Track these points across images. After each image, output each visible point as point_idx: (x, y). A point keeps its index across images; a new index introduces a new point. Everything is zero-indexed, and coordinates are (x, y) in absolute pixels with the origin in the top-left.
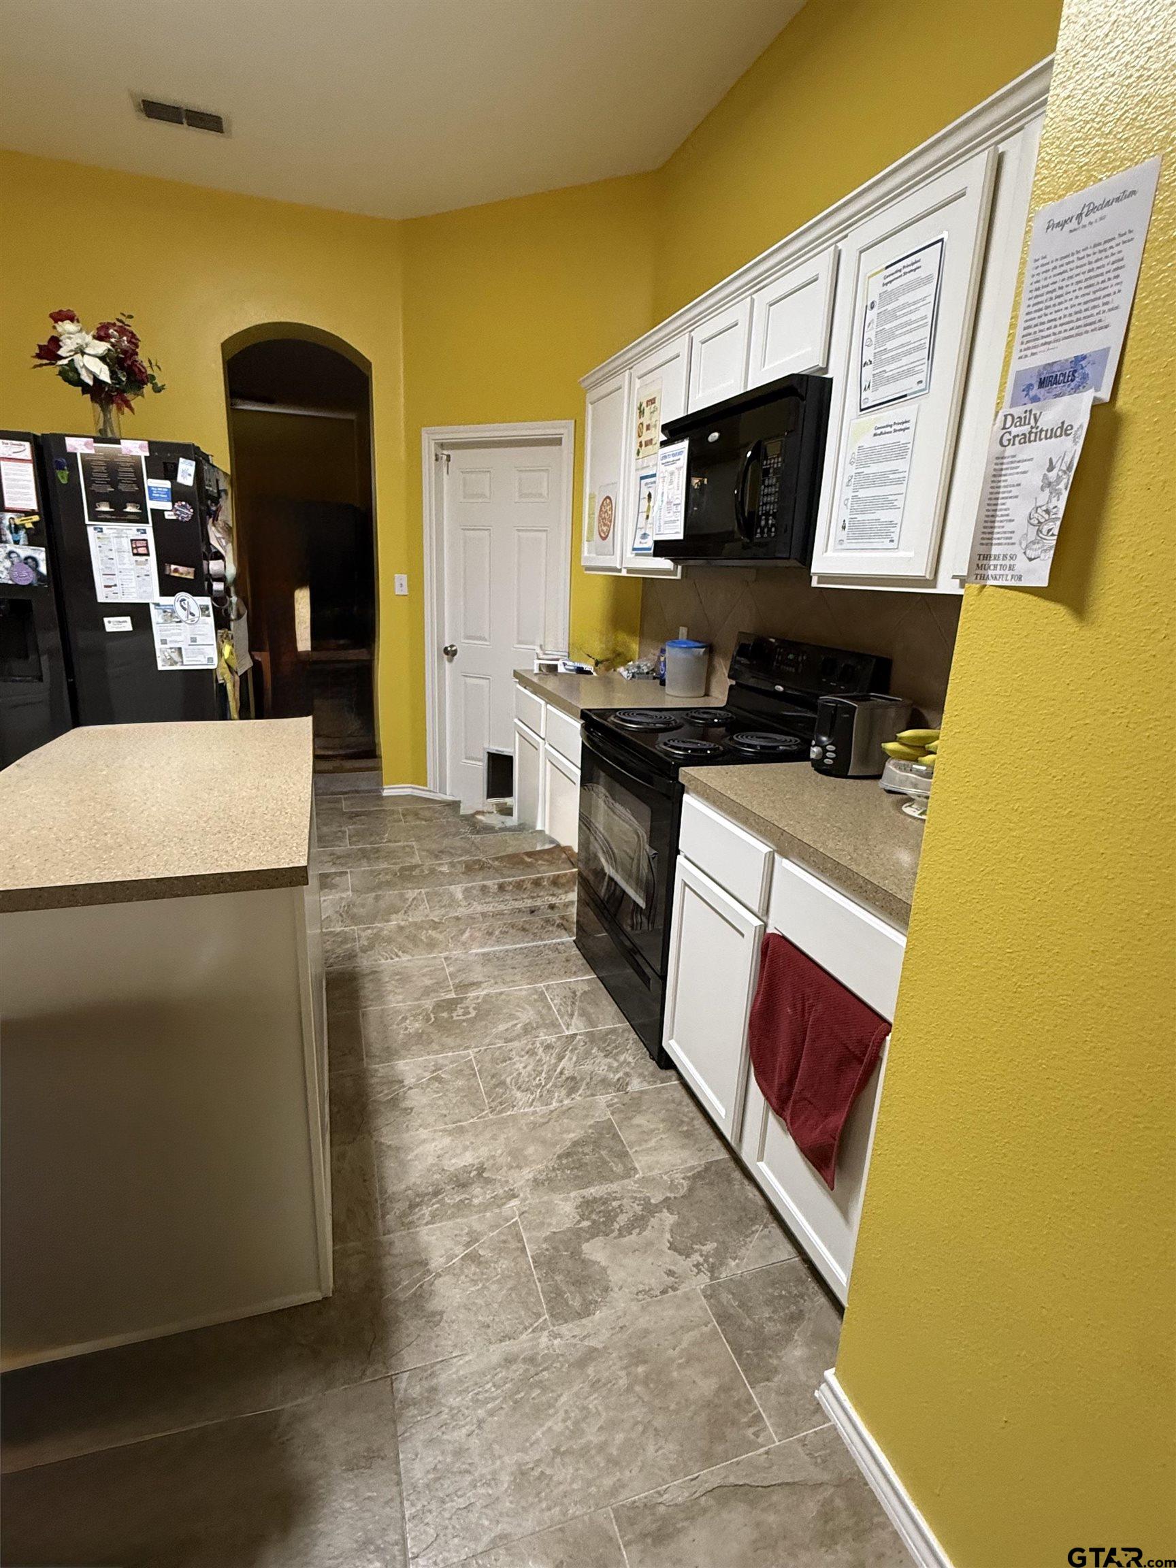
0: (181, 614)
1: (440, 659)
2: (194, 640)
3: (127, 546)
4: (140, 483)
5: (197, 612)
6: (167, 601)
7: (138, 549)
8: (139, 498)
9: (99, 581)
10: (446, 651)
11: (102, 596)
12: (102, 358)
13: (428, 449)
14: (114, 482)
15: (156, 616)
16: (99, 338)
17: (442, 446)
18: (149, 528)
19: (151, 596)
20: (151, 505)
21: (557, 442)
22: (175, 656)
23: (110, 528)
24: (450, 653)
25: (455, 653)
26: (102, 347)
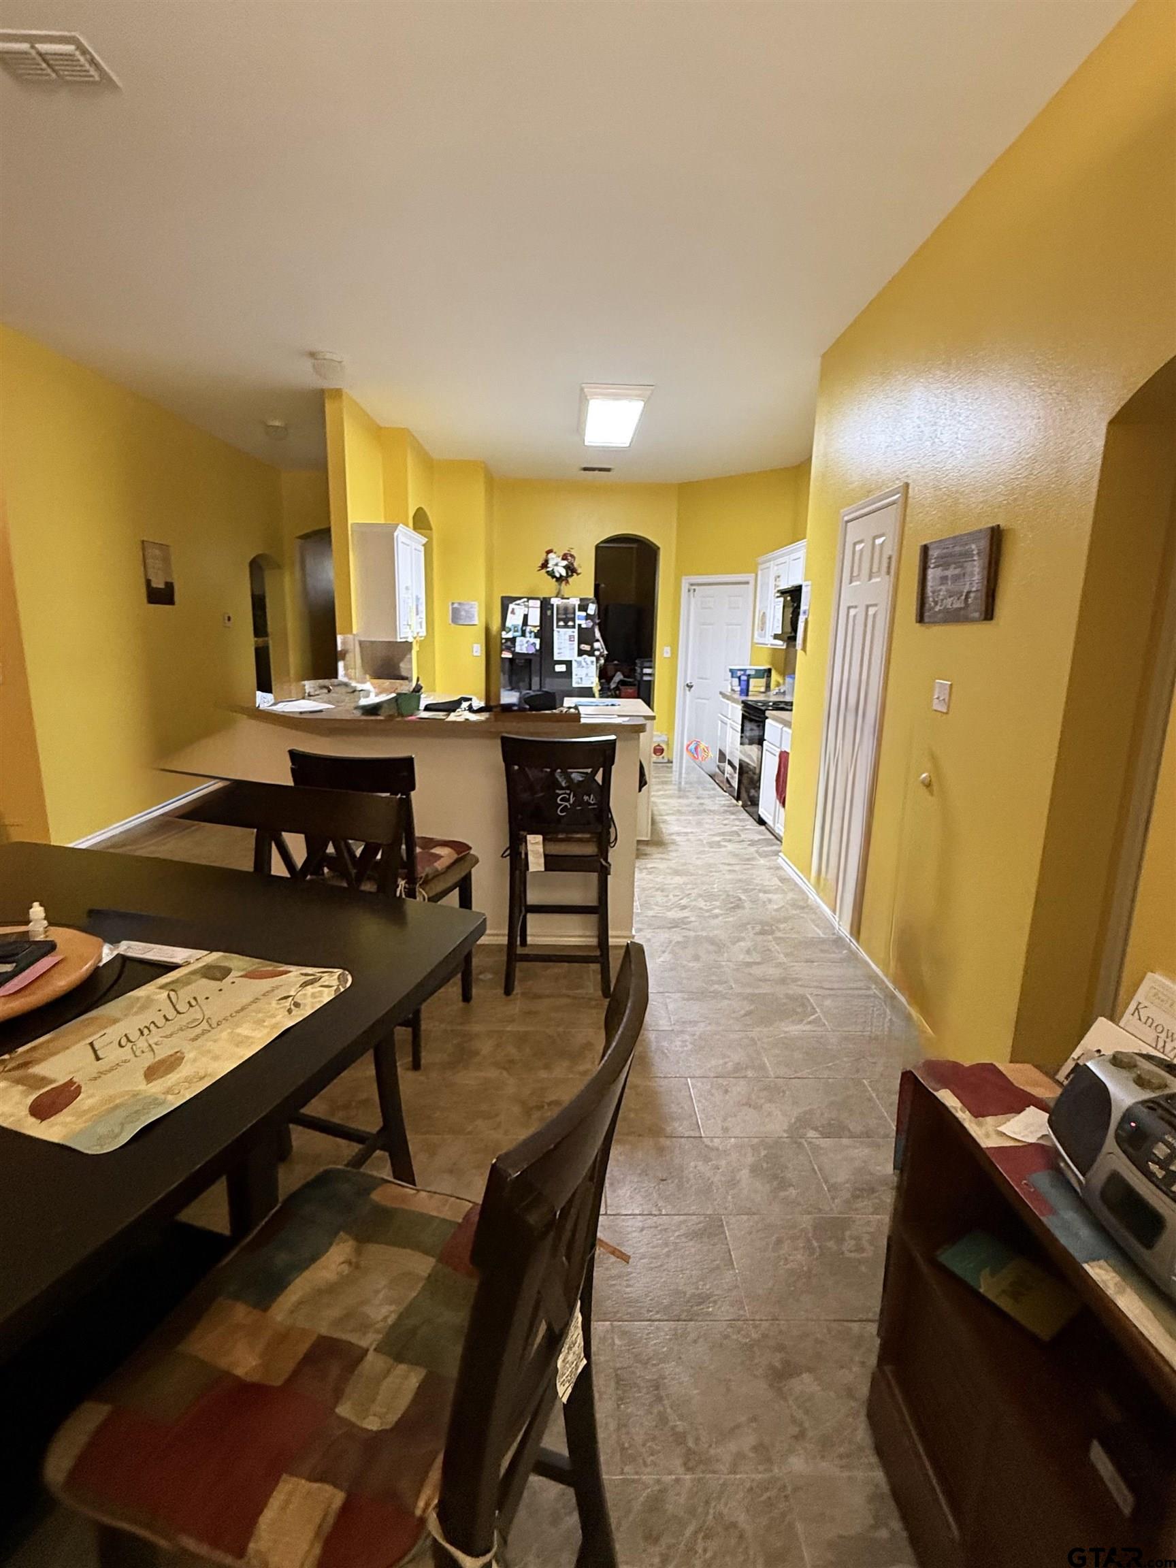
0: (584, 664)
1: (684, 689)
2: (587, 675)
3: (568, 638)
4: (574, 613)
5: (589, 663)
6: (580, 659)
7: (571, 638)
8: (573, 620)
9: (556, 651)
10: (688, 685)
11: (556, 657)
12: (564, 567)
13: (685, 586)
14: (566, 614)
15: (574, 664)
16: (563, 559)
17: (692, 585)
18: (576, 630)
19: (573, 656)
20: (578, 622)
21: (747, 583)
22: (580, 681)
23: (562, 630)
24: (690, 687)
25: (692, 686)
26: (565, 563)
